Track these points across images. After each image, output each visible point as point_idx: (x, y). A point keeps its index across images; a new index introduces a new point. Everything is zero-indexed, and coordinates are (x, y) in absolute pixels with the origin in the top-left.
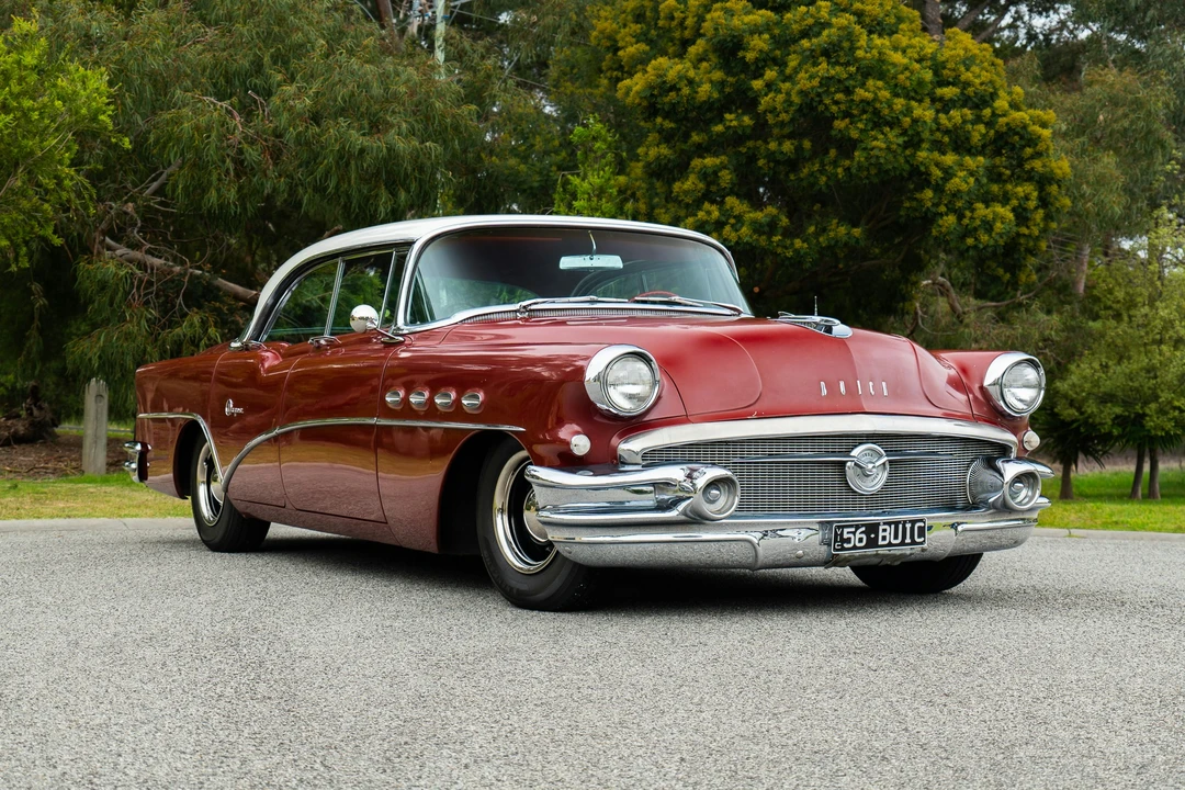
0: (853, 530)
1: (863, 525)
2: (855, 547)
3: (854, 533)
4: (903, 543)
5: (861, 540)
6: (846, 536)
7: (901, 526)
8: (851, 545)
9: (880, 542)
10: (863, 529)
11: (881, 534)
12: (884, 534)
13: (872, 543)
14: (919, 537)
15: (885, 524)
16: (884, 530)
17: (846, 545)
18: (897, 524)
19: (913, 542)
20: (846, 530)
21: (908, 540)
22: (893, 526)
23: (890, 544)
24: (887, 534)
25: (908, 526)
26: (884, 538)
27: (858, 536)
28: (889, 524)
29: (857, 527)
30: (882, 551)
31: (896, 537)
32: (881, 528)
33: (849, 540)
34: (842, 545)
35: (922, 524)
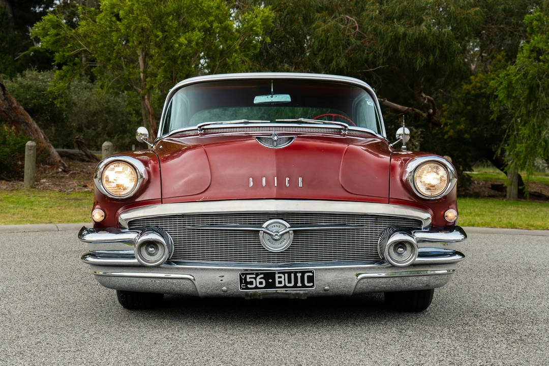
0: (254, 276)
1: (261, 274)
2: (256, 287)
3: (255, 278)
4: (295, 286)
5: (261, 283)
6: (248, 280)
7: (293, 275)
8: (254, 286)
9: (277, 285)
10: (262, 276)
11: (277, 280)
12: (280, 280)
13: (271, 285)
14: (308, 283)
15: (279, 273)
16: (280, 277)
17: (249, 286)
18: (289, 273)
19: (304, 286)
20: (248, 276)
21: (299, 284)
22: (286, 275)
23: (285, 286)
24: (282, 280)
25: (299, 275)
26: (280, 282)
27: (258, 280)
28: (284, 273)
29: (257, 275)
30: (279, 290)
31: (290, 282)
32: (277, 276)
33: (251, 283)
34: (246, 286)
35: (311, 274)
